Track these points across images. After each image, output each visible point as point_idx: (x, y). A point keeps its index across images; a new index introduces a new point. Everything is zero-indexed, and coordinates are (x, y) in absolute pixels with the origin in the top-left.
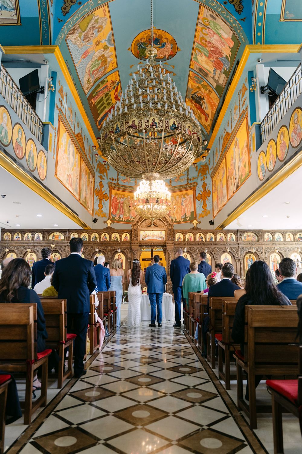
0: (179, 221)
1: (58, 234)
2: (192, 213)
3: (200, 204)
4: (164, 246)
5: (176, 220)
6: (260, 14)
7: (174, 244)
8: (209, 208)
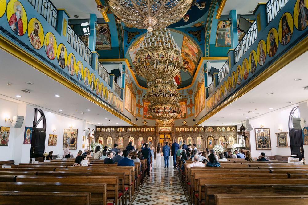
0: (179, 118)
1: (122, 128)
2: (185, 114)
3: (189, 109)
4: (170, 134)
5: (177, 117)
6: (207, 44)
7: (175, 133)
8: (193, 112)
